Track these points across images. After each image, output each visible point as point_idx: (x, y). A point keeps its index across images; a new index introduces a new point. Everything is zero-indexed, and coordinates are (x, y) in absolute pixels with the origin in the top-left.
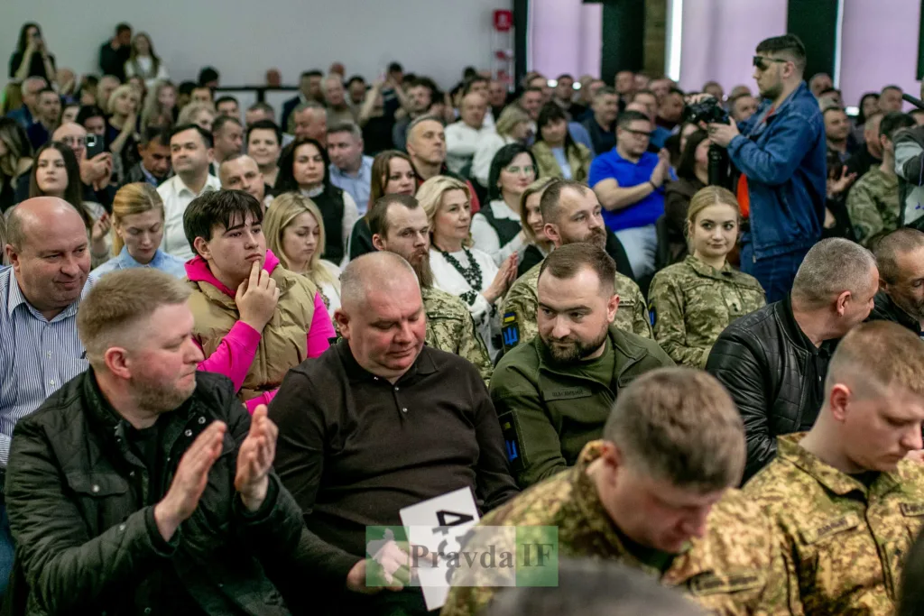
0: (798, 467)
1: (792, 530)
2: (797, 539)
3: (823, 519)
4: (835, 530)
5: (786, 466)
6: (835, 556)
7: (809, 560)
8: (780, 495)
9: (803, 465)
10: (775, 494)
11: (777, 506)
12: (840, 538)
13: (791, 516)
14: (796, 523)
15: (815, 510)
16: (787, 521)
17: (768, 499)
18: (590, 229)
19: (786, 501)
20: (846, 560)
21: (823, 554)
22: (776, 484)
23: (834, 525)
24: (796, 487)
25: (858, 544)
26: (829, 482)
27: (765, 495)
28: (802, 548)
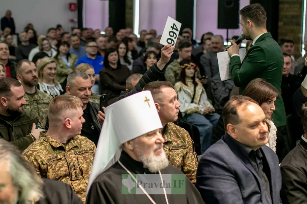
0: (44, 140)
1: (39, 160)
2: (40, 163)
3: (50, 156)
4: (53, 160)
5: (41, 140)
6: (53, 167)
7: (45, 169)
8: (36, 149)
9: (46, 140)
10: (35, 149)
11: (35, 153)
12: (55, 162)
13: (39, 156)
14: (41, 158)
15: (47, 154)
16: (37, 158)
17: (32, 151)
18: (32, 76)
19: (38, 151)
20: (57, 169)
21: (49, 167)
22: (36, 146)
23: (53, 158)
24: (43, 147)
25: (61, 164)
26: (53, 144)
27: (32, 149)
28: (42, 166)
